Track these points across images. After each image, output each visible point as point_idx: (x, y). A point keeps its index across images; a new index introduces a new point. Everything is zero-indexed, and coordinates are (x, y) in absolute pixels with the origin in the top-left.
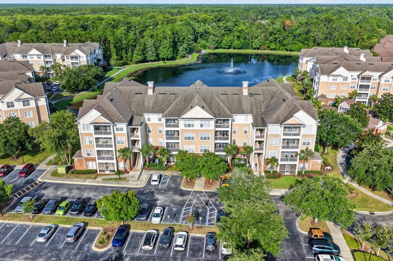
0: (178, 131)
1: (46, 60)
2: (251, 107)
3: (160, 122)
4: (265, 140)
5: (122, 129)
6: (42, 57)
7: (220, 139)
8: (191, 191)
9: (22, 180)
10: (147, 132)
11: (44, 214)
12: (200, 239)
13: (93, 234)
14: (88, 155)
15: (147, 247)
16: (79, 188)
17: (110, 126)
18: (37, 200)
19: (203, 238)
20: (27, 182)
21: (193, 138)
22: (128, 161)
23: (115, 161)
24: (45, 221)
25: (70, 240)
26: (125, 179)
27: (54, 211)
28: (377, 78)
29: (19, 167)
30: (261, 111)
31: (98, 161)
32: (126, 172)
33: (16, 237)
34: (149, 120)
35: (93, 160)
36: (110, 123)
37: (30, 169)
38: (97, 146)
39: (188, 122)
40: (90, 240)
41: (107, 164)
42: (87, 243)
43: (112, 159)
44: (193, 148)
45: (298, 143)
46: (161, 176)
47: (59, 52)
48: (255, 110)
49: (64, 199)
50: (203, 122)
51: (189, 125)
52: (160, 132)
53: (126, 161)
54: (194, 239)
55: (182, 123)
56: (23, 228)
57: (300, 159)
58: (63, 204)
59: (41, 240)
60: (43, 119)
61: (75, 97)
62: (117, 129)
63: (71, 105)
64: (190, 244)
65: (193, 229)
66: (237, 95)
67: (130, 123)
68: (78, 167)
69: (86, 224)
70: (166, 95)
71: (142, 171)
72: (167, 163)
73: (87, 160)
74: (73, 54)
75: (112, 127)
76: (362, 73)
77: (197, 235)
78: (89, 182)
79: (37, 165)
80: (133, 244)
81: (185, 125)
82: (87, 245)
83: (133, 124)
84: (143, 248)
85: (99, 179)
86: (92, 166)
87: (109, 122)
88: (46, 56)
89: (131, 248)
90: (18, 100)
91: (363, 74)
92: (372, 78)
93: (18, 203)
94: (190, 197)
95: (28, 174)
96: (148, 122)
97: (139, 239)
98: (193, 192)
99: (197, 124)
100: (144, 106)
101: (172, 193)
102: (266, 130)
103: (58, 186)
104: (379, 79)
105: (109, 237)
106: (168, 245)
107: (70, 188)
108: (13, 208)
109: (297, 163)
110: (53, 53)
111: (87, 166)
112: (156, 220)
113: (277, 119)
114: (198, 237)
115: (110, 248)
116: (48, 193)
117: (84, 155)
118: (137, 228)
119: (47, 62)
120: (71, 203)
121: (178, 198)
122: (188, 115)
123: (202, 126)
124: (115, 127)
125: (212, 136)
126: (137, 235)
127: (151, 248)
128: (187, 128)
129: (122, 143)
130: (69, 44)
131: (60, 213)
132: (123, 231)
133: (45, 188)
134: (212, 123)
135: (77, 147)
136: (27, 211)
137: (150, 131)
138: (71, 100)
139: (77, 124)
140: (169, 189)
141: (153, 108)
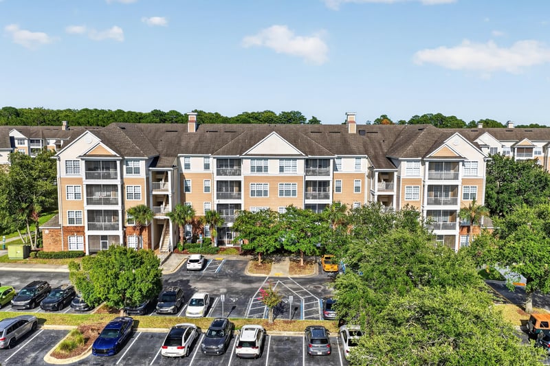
0: (239, 183)
1: (31, 147)
2: (364, 147)
3: (207, 171)
4: (394, 193)
5: (137, 171)
6: (26, 142)
7: (314, 197)
8: (265, 278)
10: (182, 187)
12: (293, 340)
13: (53, 337)
14: (71, 221)
15: (173, 351)
17: (115, 162)
19: (300, 339)
21: (266, 192)
22: (145, 233)
23: (120, 233)
28: (542, 150)
30: (383, 152)
31: (88, 233)
34: (188, 166)
35: (80, 231)
36: (115, 156)
38: (89, 202)
39: (256, 163)
40: (44, 346)
41: (104, 237)
42: (34, 352)
43: (115, 228)
45: (455, 195)
46: (206, 261)
47: (53, 137)
48: (371, 150)
50: (284, 163)
51: (259, 169)
52: (207, 189)
53: (140, 234)
54: (279, 340)
55: (246, 165)
57: (462, 227)
62: (129, 171)
64: (271, 348)
65: (274, 324)
66: (339, 134)
67: (154, 162)
68: (48, 246)
70: (218, 133)
71: (170, 255)
72: (218, 245)
73: (69, 231)
75: (118, 163)
76: (517, 142)
77: (285, 334)
80: (140, 351)
81: (253, 169)
82: (33, 355)
83: (158, 164)
84: (164, 351)
86: (76, 244)
87: (114, 153)
88: (32, 141)
89: (135, 357)
91: (519, 144)
92: (534, 150)
94: (263, 284)
96: (185, 171)
97: (158, 342)
98: (269, 278)
99: (273, 166)
100: (180, 145)
101: (227, 280)
102: (396, 174)
104: (544, 151)
105: (87, 340)
106: (221, 346)
107: (26, 276)
109: (456, 232)
110: (44, 137)
111: (66, 245)
113: (415, 151)
114: (289, 337)
115: (87, 358)
117: (64, 221)
118: (153, 326)
119: (32, 150)
121: (239, 286)
122: (257, 149)
123: (282, 169)
124: (125, 167)
125: (300, 188)
126: (152, 337)
127: (182, 352)
128: (256, 174)
129: (137, 196)
130: (71, 127)
134: (301, 164)
137: (188, 189)
139: (56, 160)
140: (222, 275)
141: (196, 147)
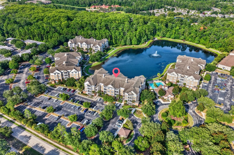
0: (106, 89)
2: (126, 86)
3: (103, 86)
5: (93, 87)
6: (87, 45)
7: (116, 93)
9: (72, 93)
11: (74, 103)
13: (81, 109)
15: (89, 114)
16: (83, 98)
18: (74, 99)
20: (73, 94)
21: (109, 92)
24: (74, 104)
25: (77, 109)
26: (93, 98)
27: (76, 103)
29: (72, 90)
32: (94, 96)
33: (69, 106)
34: (101, 85)
36: (91, 85)
37: (74, 91)
38: (88, 89)
40: (81, 110)
41: (90, 93)
44: (109, 94)
46: (101, 99)
49: (79, 100)
50: (112, 88)
52: (103, 88)
53: (94, 94)
56: (70, 105)
58: (78, 102)
59: (73, 108)
60: (80, 77)
61: (93, 64)
63: (91, 67)
66: (124, 82)
68: (84, 93)
69: (81, 107)
70: (107, 78)
71: (97, 97)
74: (96, 46)
78: (85, 97)
79: (76, 90)
80: (87, 112)
83: (96, 86)
85: (87, 97)
86: (87, 93)
90: (74, 72)
91: (181, 76)
93: (70, 99)
95: (74, 92)
97: (89, 112)
99: (110, 89)
100: (101, 81)
103: (79, 97)
105: (84, 110)
107: (81, 97)
108: (69, 100)
109: (132, 103)
110: (90, 44)
112: (93, 109)
115: (83, 112)
116: (76, 98)
117: (85, 90)
118: (90, 110)
119: (88, 47)
120: (80, 101)
121: (101, 105)
125: (114, 92)
128: (108, 89)
129: (93, 90)
131: (77, 103)
132: (87, 110)
133: (76, 97)
134: (114, 89)
135: (84, 88)
136: (71, 101)
137: (101, 87)
138: (91, 65)
140: (101, 103)
